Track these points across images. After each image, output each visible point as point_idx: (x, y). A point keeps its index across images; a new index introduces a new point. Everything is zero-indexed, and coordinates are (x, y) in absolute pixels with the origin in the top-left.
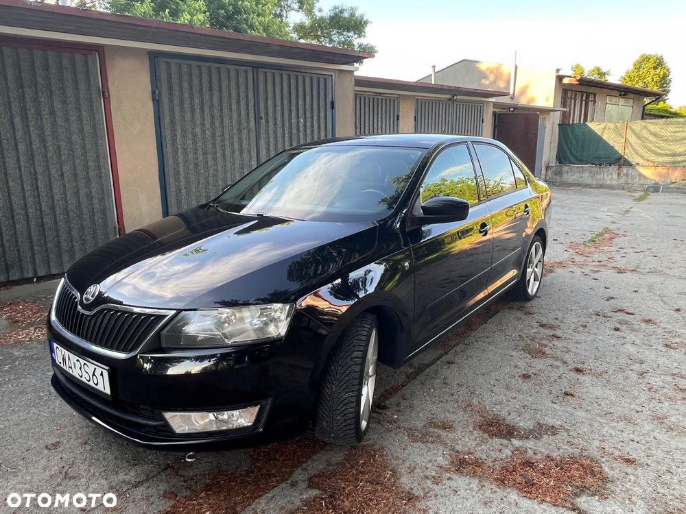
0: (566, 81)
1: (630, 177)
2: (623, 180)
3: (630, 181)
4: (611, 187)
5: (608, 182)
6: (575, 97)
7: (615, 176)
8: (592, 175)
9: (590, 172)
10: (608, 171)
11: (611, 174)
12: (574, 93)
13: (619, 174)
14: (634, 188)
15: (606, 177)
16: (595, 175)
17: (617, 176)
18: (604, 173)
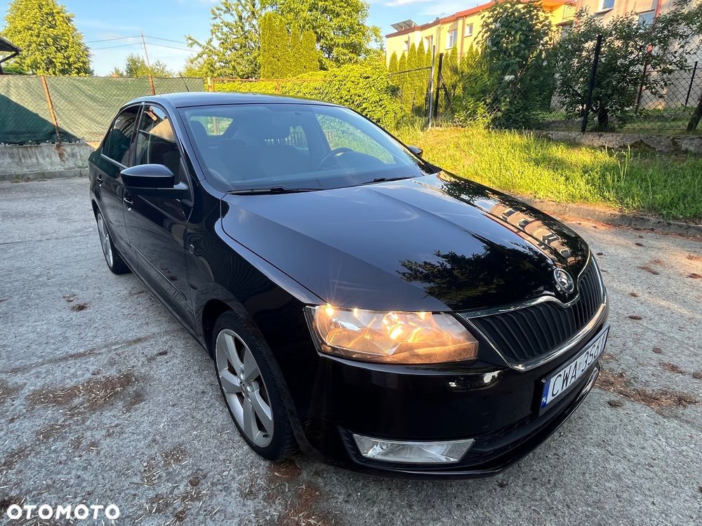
1: (79, 157)
2: (70, 163)
5: (49, 168)
7: (56, 159)
8: (16, 160)
9: (12, 156)
10: (41, 153)
11: (49, 156)
13: (61, 155)
15: (41, 161)
16: (21, 160)
17: (58, 158)
18: (36, 155)
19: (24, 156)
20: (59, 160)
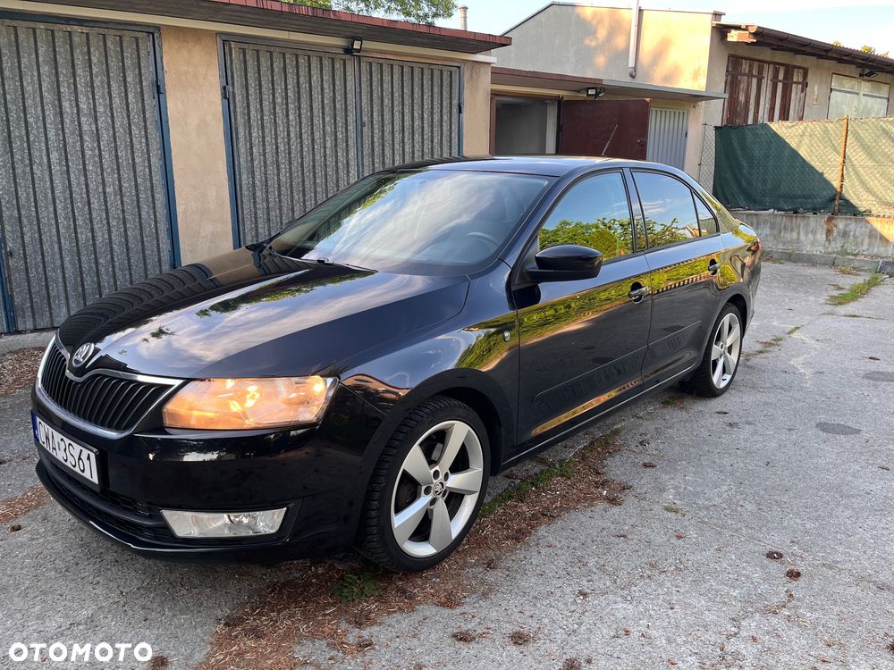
0: (733, 36)
1: (851, 239)
2: (836, 245)
3: (850, 248)
4: (810, 261)
5: (807, 249)
6: (760, 72)
7: (821, 237)
8: (775, 232)
9: (773, 226)
10: (807, 225)
11: (814, 232)
12: (756, 64)
13: (829, 232)
14: (856, 264)
15: (803, 237)
16: (780, 233)
17: (824, 236)
18: (799, 229)
19: (785, 228)
20: (825, 239)
